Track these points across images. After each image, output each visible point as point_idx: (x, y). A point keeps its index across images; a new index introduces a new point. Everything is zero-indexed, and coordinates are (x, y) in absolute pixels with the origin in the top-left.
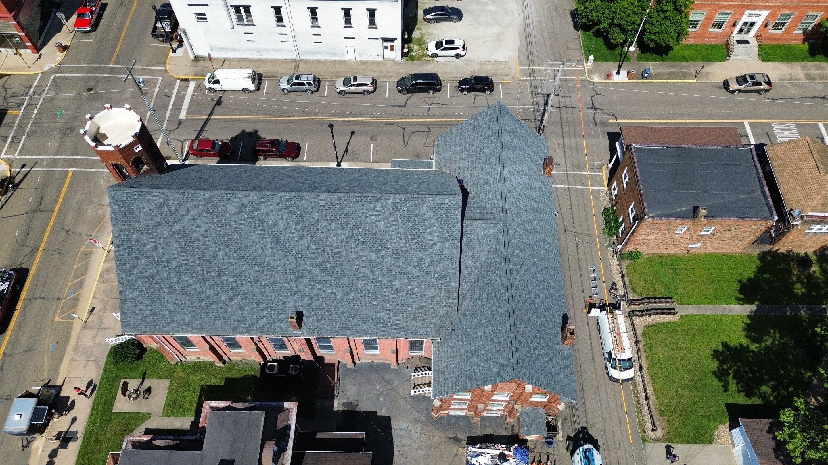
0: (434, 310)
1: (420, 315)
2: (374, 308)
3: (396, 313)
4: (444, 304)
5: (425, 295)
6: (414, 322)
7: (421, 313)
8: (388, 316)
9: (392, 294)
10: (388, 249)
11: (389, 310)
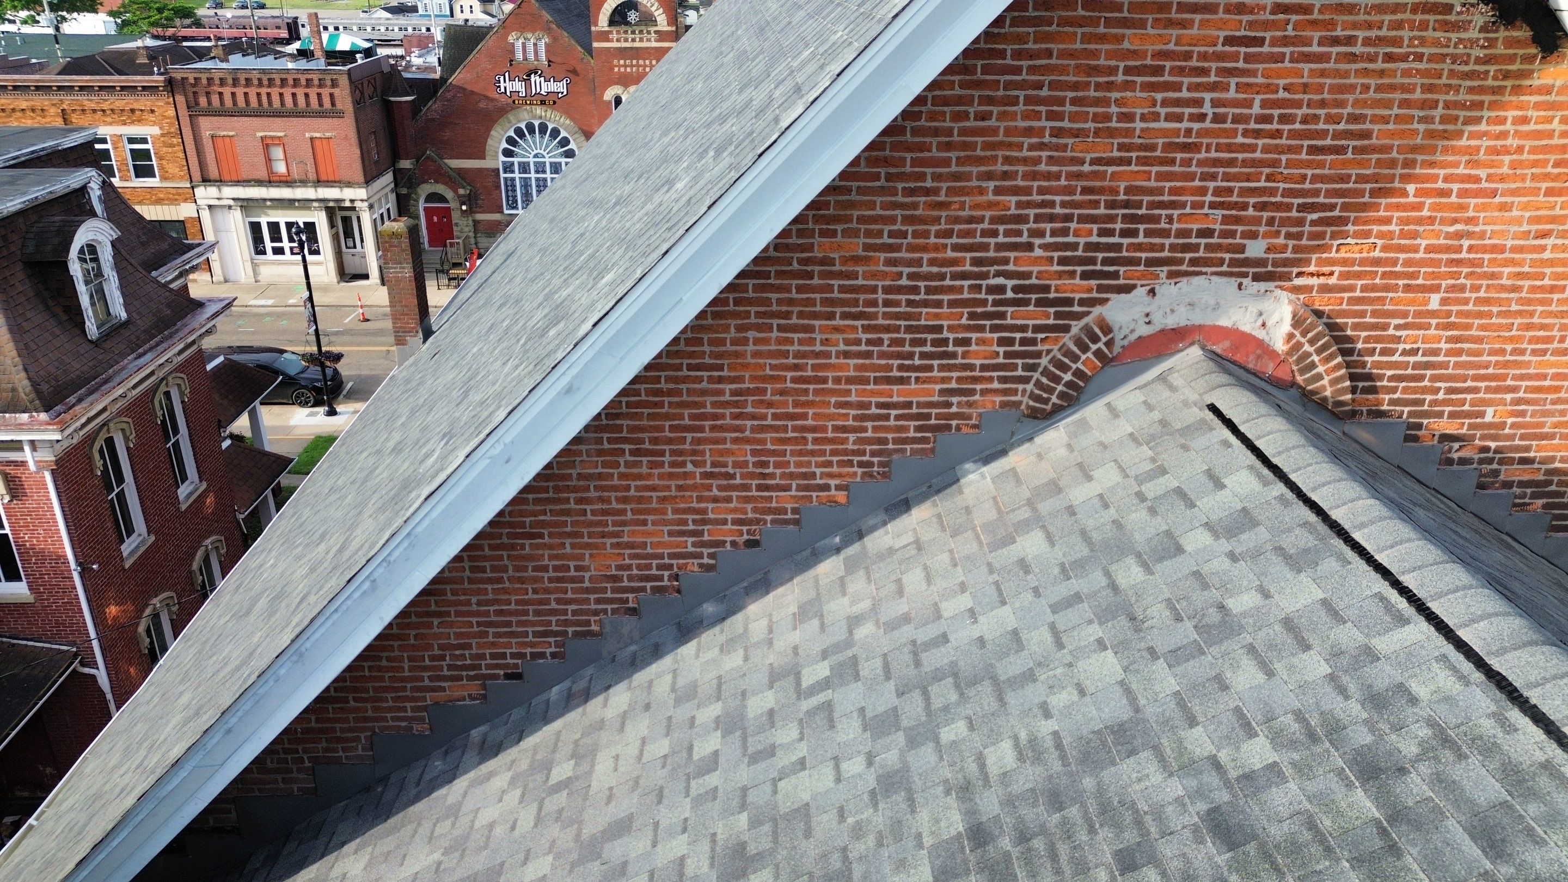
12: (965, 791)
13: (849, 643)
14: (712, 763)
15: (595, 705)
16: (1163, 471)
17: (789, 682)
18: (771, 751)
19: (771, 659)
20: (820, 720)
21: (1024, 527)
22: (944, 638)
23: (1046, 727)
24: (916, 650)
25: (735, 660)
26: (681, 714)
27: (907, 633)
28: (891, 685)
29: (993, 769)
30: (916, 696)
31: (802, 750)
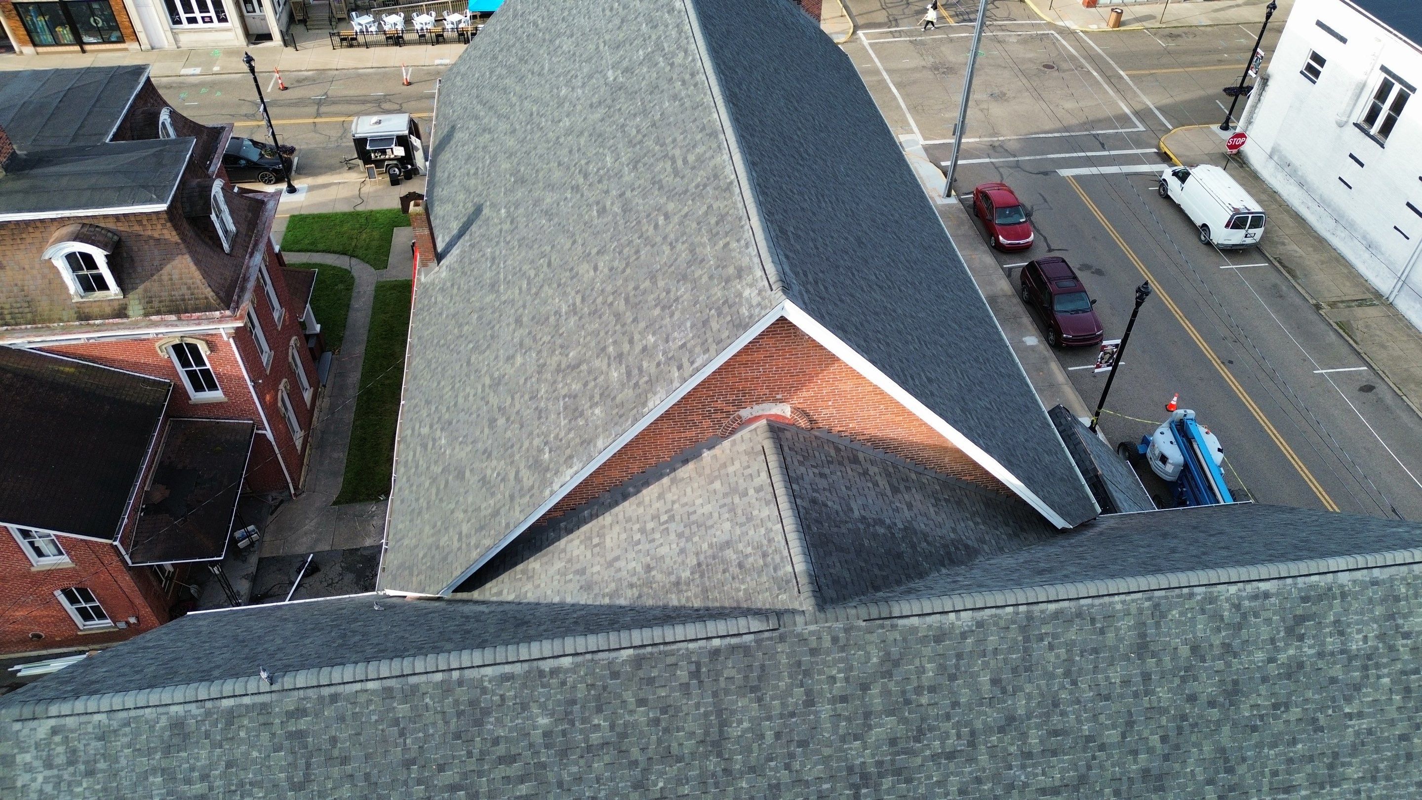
0: (452, 512)
1: (442, 487)
2: (461, 366)
3: (450, 423)
4: (465, 528)
5: (489, 456)
6: (427, 484)
7: (447, 482)
8: (444, 410)
9: (491, 377)
10: (596, 269)
11: (456, 405)
12: (697, 554)
13: (672, 510)
14: (638, 542)
15: (601, 518)
16: (749, 467)
17: (656, 520)
18: (653, 540)
19: (652, 512)
20: (665, 532)
21: (716, 478)
22: (695, 512)
23: (715, 540)
24: (689, 514)
25: (641, 510)
26: (628, 526)
27: (687, 508)
28: (682, 524)
29: (703, 550)
30: (688, 528)
31: (661, 541)
